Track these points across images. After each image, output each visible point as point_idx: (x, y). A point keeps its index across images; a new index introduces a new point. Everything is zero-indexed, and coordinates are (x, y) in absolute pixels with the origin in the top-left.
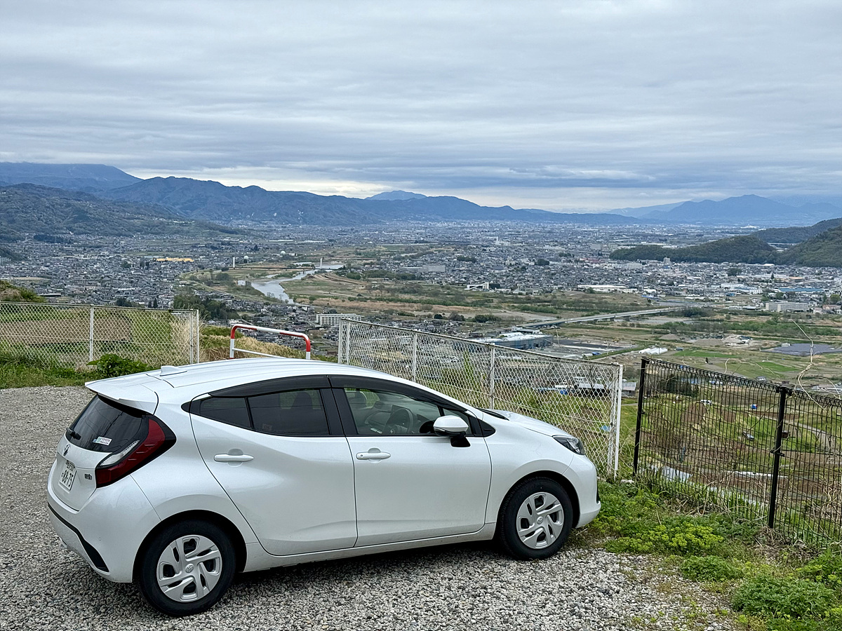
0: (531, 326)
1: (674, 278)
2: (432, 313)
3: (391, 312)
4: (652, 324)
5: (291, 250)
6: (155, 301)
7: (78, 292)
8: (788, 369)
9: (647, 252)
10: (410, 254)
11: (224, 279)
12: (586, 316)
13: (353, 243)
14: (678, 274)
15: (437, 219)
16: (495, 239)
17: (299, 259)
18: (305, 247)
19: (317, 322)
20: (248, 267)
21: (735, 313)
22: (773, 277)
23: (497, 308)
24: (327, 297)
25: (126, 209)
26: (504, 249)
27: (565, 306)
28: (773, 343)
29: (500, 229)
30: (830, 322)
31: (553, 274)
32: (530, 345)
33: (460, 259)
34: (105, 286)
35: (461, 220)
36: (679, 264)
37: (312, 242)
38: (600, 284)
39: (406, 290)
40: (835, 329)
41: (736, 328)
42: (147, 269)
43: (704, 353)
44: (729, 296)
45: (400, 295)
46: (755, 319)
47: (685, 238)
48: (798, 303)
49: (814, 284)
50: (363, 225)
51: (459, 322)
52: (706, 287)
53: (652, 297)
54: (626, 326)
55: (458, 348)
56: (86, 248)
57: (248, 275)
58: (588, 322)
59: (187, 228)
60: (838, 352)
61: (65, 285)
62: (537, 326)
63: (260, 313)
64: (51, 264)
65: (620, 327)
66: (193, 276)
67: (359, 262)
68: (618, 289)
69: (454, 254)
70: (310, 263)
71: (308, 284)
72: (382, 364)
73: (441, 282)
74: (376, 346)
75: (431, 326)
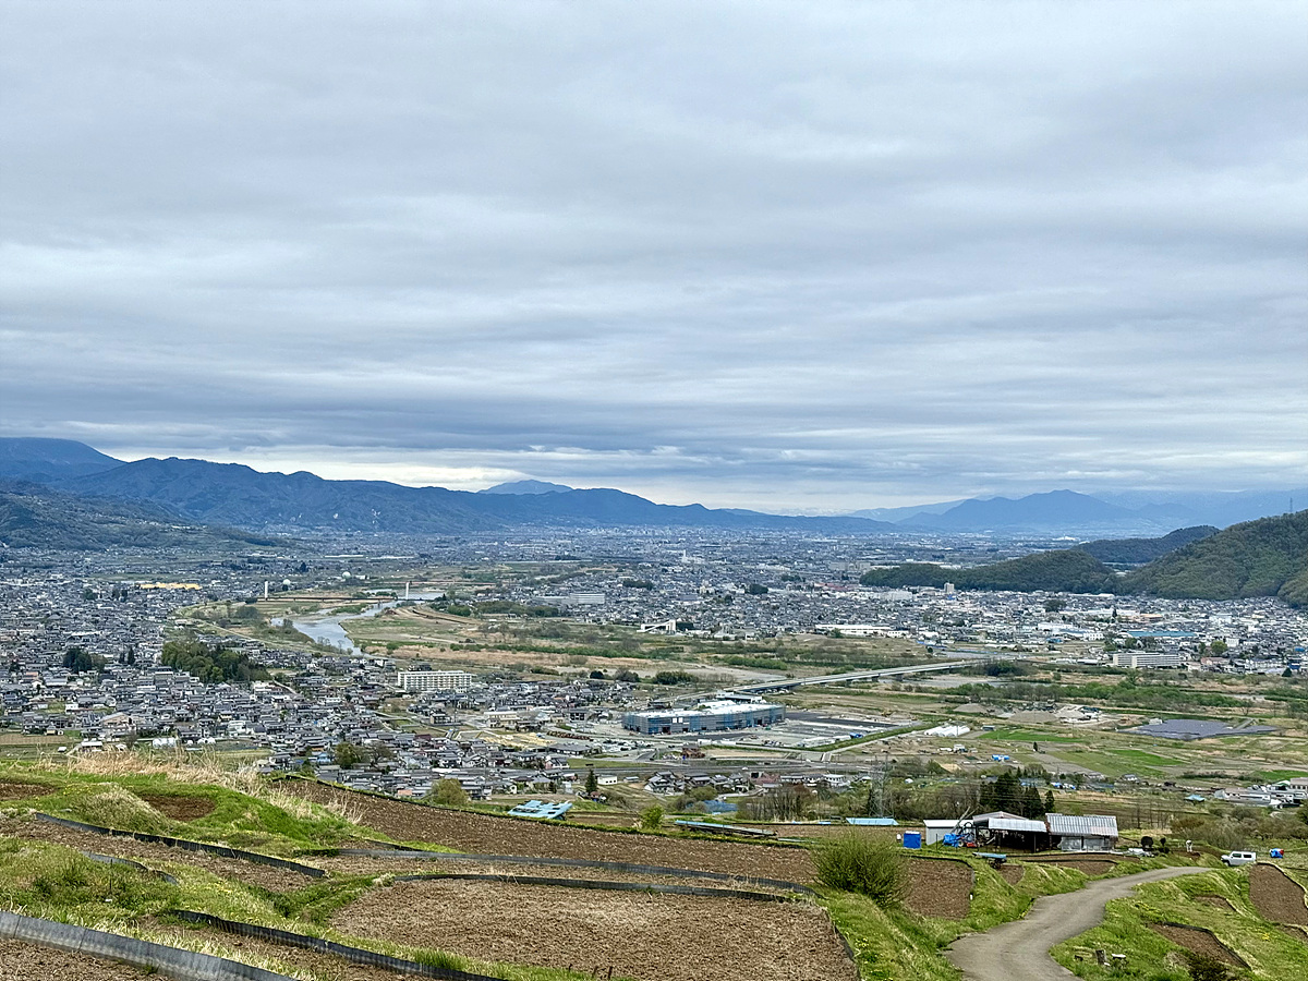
0: (748, 691)
1: (963, 614)
3: (520, 667)
4: (939, 687)
5: (360, 570)
6: (131, 653)
8: (1168, 762)
9: (918, 574)
10: (549, 576)
11: (249, 615)
12: (834, 674)
13: (458, 560)
14: (968, 608)
15: (590, 524)
16: (681, 555)
17: (372, 584)
18: (384, 566)
19: (399, 684)
20: (290, 596)
21: (1067, 670)
22: (1115, 614)
23: (690, 661)
24: (416, 644)
25: (96, 508)
26: (697, 569)
27: (798, 658)
28: (1135, 718)
29: (688, 540)
30: (1214, 685)
31: (774, 608)
32: (749, 722)
33: (628, 584)
34: (52, 628)
35: (626, 526)
36: (968, 593)
37: (393, 557)
38: (849, 623)
39: (544, 632)
40: (1227, 696)
41: (1072, 694)
42: (123, 601)
43: (1028, 734)
44: (1052, 643)
45: (533, 640)
46: (1099, 679)
47: (971, 554)
48: (1162, 655)
49: (1179, 625)
50: (473, 533)
51: (631, 684)
52: (1014, 628)
53: (934, 643)
54: (898, 690)
55: (631, 726)
56: (26, 569)
57: (289, 610)
58: (838, 684)
59: (194, 536)
60: (1240, 734)
62: (757, 690)
63: (305, 671)
65: (890, 692)
66: (198, 612)
67: (468, 589)
68: (880, 632)
69: (617, 576)
70: (389, 591)
71: (385, 623)
72: (506, 755)
73: (599, 620)
74: (497, 724)
75: (586, 691)
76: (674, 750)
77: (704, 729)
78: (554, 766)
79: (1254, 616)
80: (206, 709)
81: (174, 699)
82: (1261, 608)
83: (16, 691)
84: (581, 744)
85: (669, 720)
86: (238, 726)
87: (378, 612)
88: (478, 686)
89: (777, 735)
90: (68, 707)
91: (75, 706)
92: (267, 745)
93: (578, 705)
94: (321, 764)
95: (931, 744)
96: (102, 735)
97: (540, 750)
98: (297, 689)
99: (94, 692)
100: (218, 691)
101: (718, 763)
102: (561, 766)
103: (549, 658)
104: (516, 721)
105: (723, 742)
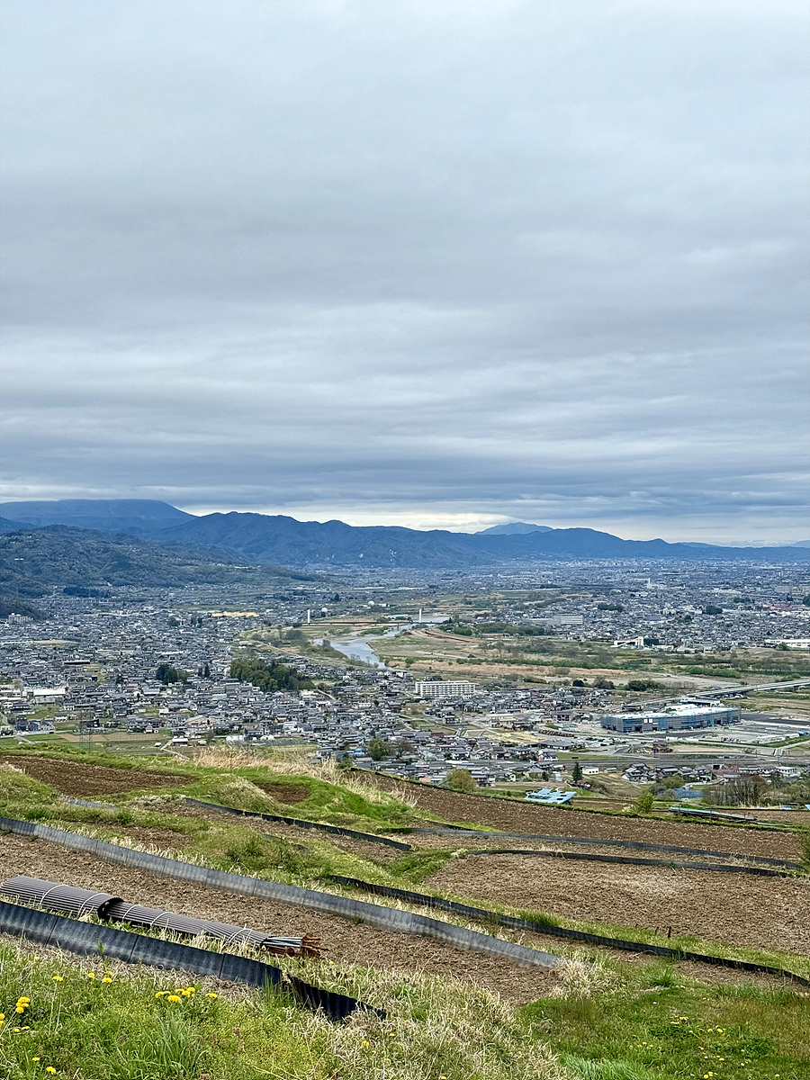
0: (707, 696)
2: (569, 679)
3: (514, 678)
5: (382, 599)
6: (207, 668)
7: (111, 657)
10: (536, 602)
11: (295, 637)
12: (782, 681)
13: (460, 590)
15: (568, 558)
16: (646, 582)
17: (392, 611)
18: (401, 596)
19: (417, 692)
20: (328, 621)
23: (657, 671)
24: (428, 659)
25: (176, 553)
26: (660, 594)
27: (750, 668)
29: (652, 569)
31: (728, 626)
32: (709, 722)
33: (602, 607)
34: (146, 649)
35: (598, 559)
37: (408, 589)
38: (795, 638)
39: (533, 648)
42: (199, 627)
45: (525, 655)
50: (472, 567)
51: (608, 691)
55: (609, 725)
56: (126, 602)
57: (327, 632)
58: (786, 690)
59: (251, 575)
61: (96, 649)
62: (715, 696)
63: (341, 682)
64: (82, 623)
66: (257, 635)
67: (469, 613)
69: (592, 601)
70: (406, 616)
71: (403, 642)
72: (505, 749)
73: (579, 637)
74: (497, 724)
75: (570, 697)
76: (646, 745)
77: (671, 728)
78: (546, 759)
80: (266, 712)
81: (241, 704)
83: (122, 699)
84: (568, 741)
85: (641, 720)
86: (290, 726)
87: (397, 633)
88: (480, 693)
89: (734, 733)
91: (166, 711)
92: (314, 741)
93: (564, 709)
94: (357, 756)
96: (188, 733)
97: (533, 746)
98: (336, 696)
99: (180, 699)
100: (275, 698)
101: (684, 757)
102: (551, 759)
103: (538, 670)
104: (513, 722)
105: (687, 739)
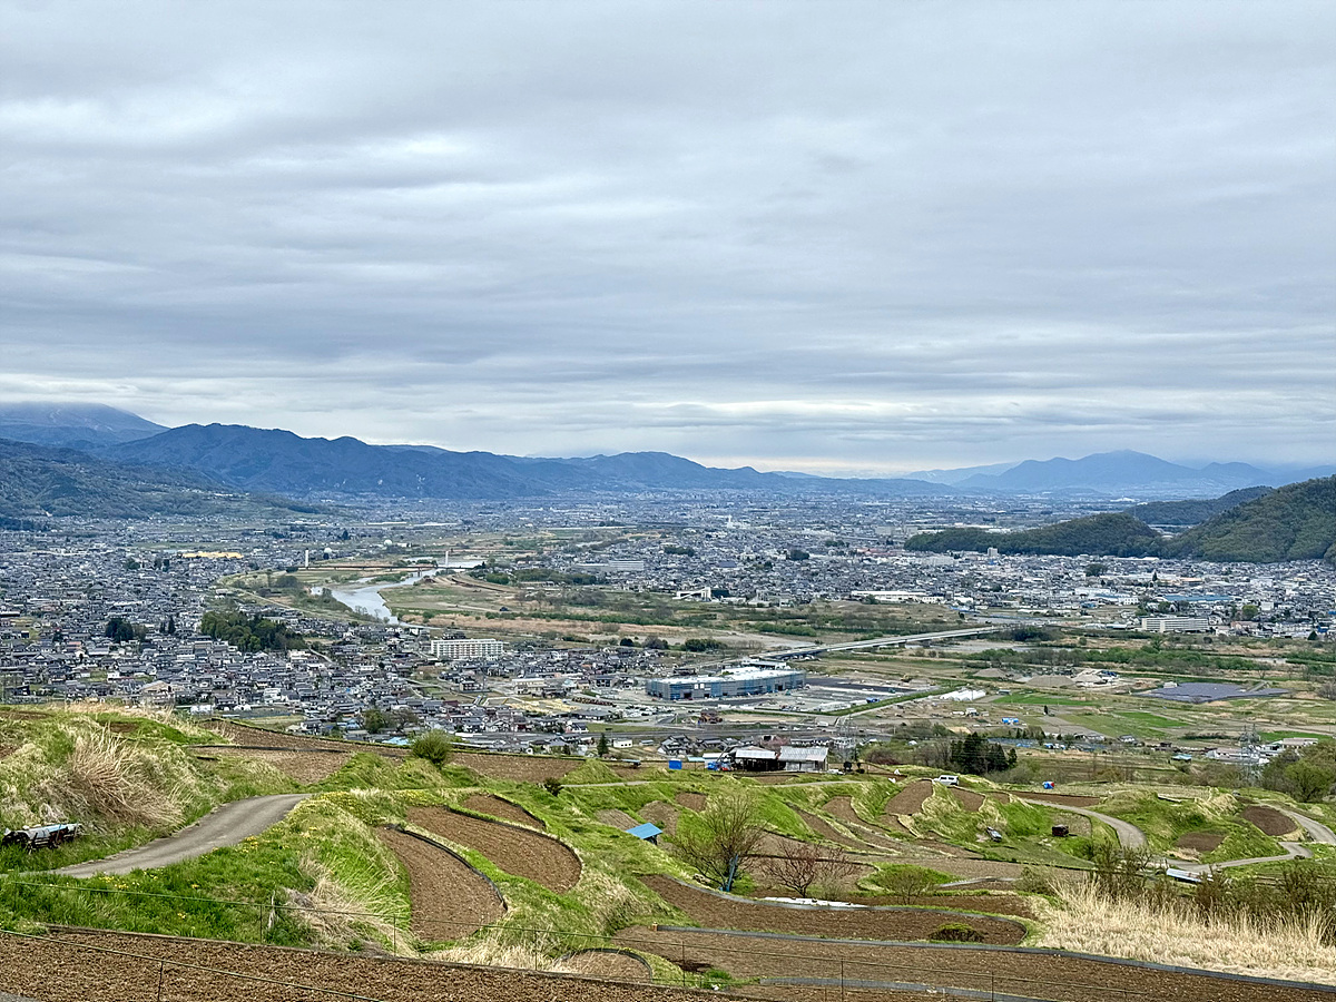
0: (774, 657)
1: (1003, 579)
2: (617, 637)
3: (552, 635)
4: (963, 653)
5: (402, 537)
6: (172, 622)
7: (48, 608)
8: (1173, 724)
9: (962, 538)
10: (592, 543)
11: (288, 584)
12: (862, 640)
13: (501, 526)
14: (1009, 573)
15: (638, 488)
16: (727, 519)
17: (413, 552)
18: (426, 533)
19: (432, 652)
20: (332, 564)
21: (1094, 634)
22: (1155, 578)
23: (722, 628)
24: (452, 612)
25: (139, 476)
26: (741, 535)
27: (829, 625)
28: (1151, 682)
29: (736, 505)
30: (1240, 649)
31: (813, 574)
32: (769, 688)
33: (670, 551)
34: (94, 598)
35: (675, 489)
36: (1011, 558)
37: (436, 524)
38: (886, 589)
39: (579, 600)
40: (1248, 659)
41: (1094, 659)
42: (166, 570)
43: (1041, 698)
44: (1085, 608)
45: (568, 608)
46: (1125, 644)
47: (1023, 517)
48: (1193, 619)
49: (1219, 589)
50: (519, 498)
51: (659, 651)
52: (1051, 594)
53: (967, 609)
54: (922, 655)
55: (654, 692)
56: (70, 537)
58: (864, 650)
59: (237, 504)
60: (1252, 696)
61: (29, 597)
62: (783, 657)
63: (341, 640)
64: (11, 563)
65: (913, 658)
66: (239, 581)
67: (509, 556)
68: (914, 598)
69: (659, 543)
70: (430, 559)
71: (423, 592)
72: (529, 720)
73: (636, 587)
74: (524, 691)
75: (614, 658)
76: (694, 715)
77: (725, 694)
78: (574, 731)
79: (1296, 579)
80: (243, 677)
81: (213, 668)
82: (1305, 571)
83: (60, 661)
84: (604, 710)
85: (690, 686)
86: (273, 694)
87: (417, 580)
88: (509, 653)
89: (795, 699)
90: (110, 676)
91: (117, 675)
92: (301, 712)
93: (605, 672)
94: (349, 729)
95: (945, 707)
97: (563, 716)
98: (332, 657)
99: (135, 661)
100: (256, 660)
101: (735, 727)
102: (580, 731)
103: (582, 626)
104: (542, 688)
105: (742, 707)
